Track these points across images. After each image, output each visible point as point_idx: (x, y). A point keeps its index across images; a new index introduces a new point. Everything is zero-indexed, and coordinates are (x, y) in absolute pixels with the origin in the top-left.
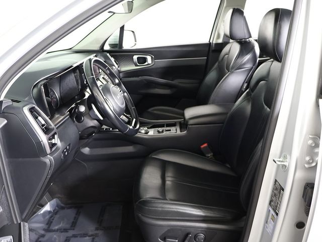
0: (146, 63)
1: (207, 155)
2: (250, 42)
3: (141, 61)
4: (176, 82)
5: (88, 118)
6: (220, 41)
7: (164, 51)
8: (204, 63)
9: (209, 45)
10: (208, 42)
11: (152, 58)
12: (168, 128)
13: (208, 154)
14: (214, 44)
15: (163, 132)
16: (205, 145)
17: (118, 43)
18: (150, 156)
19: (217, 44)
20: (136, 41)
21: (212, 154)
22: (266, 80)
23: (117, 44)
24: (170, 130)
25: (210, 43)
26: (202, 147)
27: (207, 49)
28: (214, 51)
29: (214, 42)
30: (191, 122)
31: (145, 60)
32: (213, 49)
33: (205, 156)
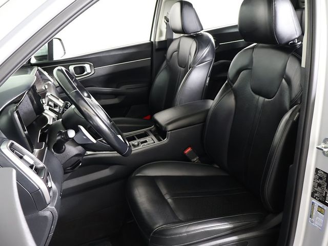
0: (85, 73)
1: (193, 160)
2: (202, 35)
3: (79, 71)
4: (123, 89)
5: (69, 145)
6: (163, 38)
7: (103, 56)
8: (149, 64)
9: (151, 43)
10: (149, 42)
11: (90, 65)
12: (142, 140)
13: (194, 158)
14: (156, 43)
15: (138, 145)
16: (189, 149)
17: (47, 54)
18: (133, 175)
19: (160, 42)
20: (65, 51)
21: (198, 158)
22: (249, 68)
23: (46, 56)
24: (146, 142)
25: (152, 42)
26: (186, 152)
27: (150, 49)
28: (158, 50)
29: (157, 40)
30: (170, 127)
31: (82, 70)
32: (157, 47)
33: (191, 162)
